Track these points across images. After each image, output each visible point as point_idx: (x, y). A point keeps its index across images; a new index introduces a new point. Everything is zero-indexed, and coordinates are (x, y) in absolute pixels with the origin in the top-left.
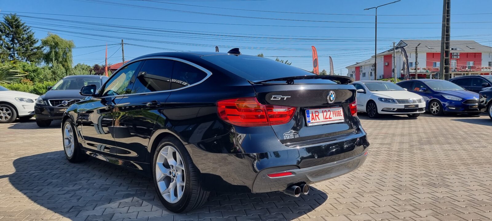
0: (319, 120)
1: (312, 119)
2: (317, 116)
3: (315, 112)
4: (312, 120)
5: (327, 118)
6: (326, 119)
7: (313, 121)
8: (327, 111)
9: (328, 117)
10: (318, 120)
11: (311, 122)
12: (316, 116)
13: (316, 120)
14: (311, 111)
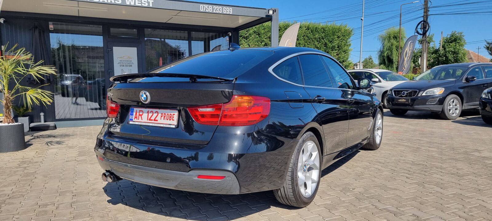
0: (142, 120)
1: (136, 117)
2: (141, 115)
3: (140, 111)
4: (134, 119)
5: (152, 120)
6: (150, 120)
7: (136, 120)
8: (154, 112)
9: (153, 118)
10: (140, 120)
11: (134, 120)
12: (139, 115)
13: (139, 119)
14: (135, 109)
